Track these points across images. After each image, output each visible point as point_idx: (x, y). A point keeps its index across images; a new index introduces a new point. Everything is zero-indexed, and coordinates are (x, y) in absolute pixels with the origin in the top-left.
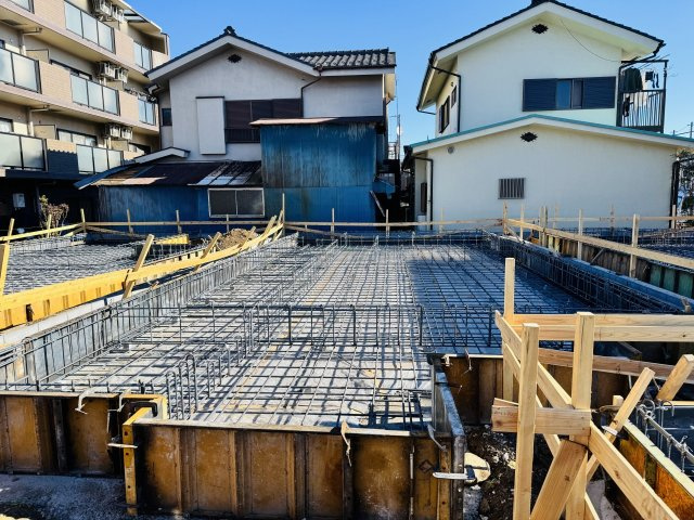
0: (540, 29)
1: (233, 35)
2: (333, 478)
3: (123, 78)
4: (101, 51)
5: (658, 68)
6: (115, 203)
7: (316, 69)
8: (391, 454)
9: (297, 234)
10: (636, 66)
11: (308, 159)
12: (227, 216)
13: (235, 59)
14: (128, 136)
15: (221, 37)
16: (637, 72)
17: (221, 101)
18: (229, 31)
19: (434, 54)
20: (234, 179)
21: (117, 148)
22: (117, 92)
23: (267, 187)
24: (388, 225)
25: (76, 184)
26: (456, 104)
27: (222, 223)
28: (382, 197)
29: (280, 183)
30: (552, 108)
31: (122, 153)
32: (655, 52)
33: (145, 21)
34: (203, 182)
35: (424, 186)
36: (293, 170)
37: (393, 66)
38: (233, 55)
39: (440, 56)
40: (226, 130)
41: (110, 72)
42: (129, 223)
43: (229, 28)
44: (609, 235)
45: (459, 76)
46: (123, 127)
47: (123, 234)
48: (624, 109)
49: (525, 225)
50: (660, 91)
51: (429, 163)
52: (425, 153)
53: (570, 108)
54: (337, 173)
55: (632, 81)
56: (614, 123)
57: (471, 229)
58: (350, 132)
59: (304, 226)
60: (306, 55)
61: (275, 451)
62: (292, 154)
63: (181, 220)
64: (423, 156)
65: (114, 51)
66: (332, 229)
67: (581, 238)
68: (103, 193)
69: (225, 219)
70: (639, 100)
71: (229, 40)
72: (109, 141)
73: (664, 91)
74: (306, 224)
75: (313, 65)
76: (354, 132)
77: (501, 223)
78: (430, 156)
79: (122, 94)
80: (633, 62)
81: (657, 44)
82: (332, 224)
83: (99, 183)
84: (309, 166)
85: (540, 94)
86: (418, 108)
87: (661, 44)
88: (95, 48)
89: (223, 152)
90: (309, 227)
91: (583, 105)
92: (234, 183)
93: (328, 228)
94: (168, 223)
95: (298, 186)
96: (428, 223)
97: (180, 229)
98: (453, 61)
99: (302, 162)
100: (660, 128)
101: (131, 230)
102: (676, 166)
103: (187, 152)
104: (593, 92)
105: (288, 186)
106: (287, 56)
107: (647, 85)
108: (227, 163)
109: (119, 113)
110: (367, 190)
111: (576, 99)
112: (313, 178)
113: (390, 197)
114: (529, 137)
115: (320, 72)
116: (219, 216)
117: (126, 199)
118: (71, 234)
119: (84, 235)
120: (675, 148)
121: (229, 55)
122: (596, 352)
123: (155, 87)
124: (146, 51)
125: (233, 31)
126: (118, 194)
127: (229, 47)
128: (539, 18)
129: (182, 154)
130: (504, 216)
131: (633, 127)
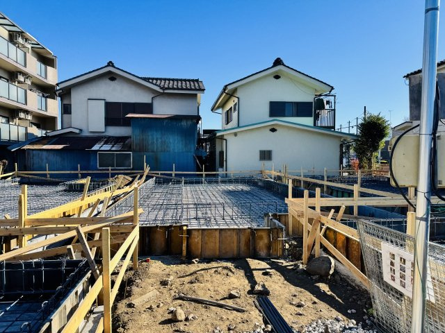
0: (277, 77)
1: (113, 66)
2: (247, 244)
3: (28, 82)
4: (18, 66)
5: (331, 99)
6: (36, 160)
7: (161, 88)
8: (264, 235)
9: (154, 178)
10: (321, 97)
11: (159, 136)
12: (110, 168)
13: (113, 79)
14: (30, 117)
15: (106, 67)
16: (322, 100)
17: (103, 102)
18: (110, 64)
19: (226, 86)
20: (113, 146)
21: (22, 124)
22: (26, 91)
23: (134, 151)
24: (204, 173)
25: (9, 148)
26: (236, 112)
27: (107, 172)
28: (200, 158)
29: (142, 149)
30: (284, 115)
31: (26, 128)
32: (330, 92)
33: (44, 48)
34: (94, 148)
35: (221, 153)
36: (150, 142)
37: (204, 90)
38: (112, 77)
39: (229, 88)
40: (105, 118)
41: (21, 78)
42: (47, 172)
43: (111, 62)
44: (313, 177)
45: (238, 98)
46: (27, 112)
47: (43, 178)
48: (317, 117)
49: (274, 173)
50: (332, 110)
51: (224, 141)
52: (223, 136)
53: (292, 116)
54: (175, 144)
55: (320, 105)
56: (312, 125)
57: (247, 176)
58: (183, 124)
59: (158, 174)
60: (153, 79)
61: (230, 236)
62: (150, 134)
63: (81, 170)
64: (222, 138)
65: (25, 66)
66: (173, 175)
67: (302, 178)
68: (29, 154)
69: (108, 170)
70: (324, 114)
71: (111, 69)
72: (17, 121)
73: (334, 110)
74: (160, 172)
75: (159, 86)
76: (184, 123)
77: (261, 172)
78: (225, 137)
79: (28, 92)
80: (320, 95)
81: (330, 88)
82: (173, 173)
83: (25, 147)
84: (160, 140)
85: (277, 109)
86: (212, 110)
87: (332, 88)
88: (15, 64)
89: (104, 131)
90: (161, 174)
91: (298, 115)
92: (114, 149)
93: (171, 175)
94: (73, 172)
95: (153, 152)
96: (224, 172)
97: (80, 175)
98: (235, 90)
99: (155, 139)
100: (334, 127)
101: (48, 176)
102: (341, 146)
103: (81, 130)
104: (302, 109)
105: (146, 151)
106: (141, 78)
107: (327, 107)
108: (105, 137)
109: (26, 104)
110: (191, 154)
111: (295, 111)
112: (161, 147)
113: (204, 158)
114: (273, 130)
115: (164, 90)
116: (104, 168)
117: (44, 157)
118: (10, 178)
119: (18, 179)
120: (341, 137)
121: (110, 77)
122: (321, 210)
123: (61, 91)
124: (43, 66)
125: (113, 64)
126: (39, 154)
127: (110, 72)
128: (276, 72)
129: (77, 131)
130: (263, 169)
131: (321, 127)
